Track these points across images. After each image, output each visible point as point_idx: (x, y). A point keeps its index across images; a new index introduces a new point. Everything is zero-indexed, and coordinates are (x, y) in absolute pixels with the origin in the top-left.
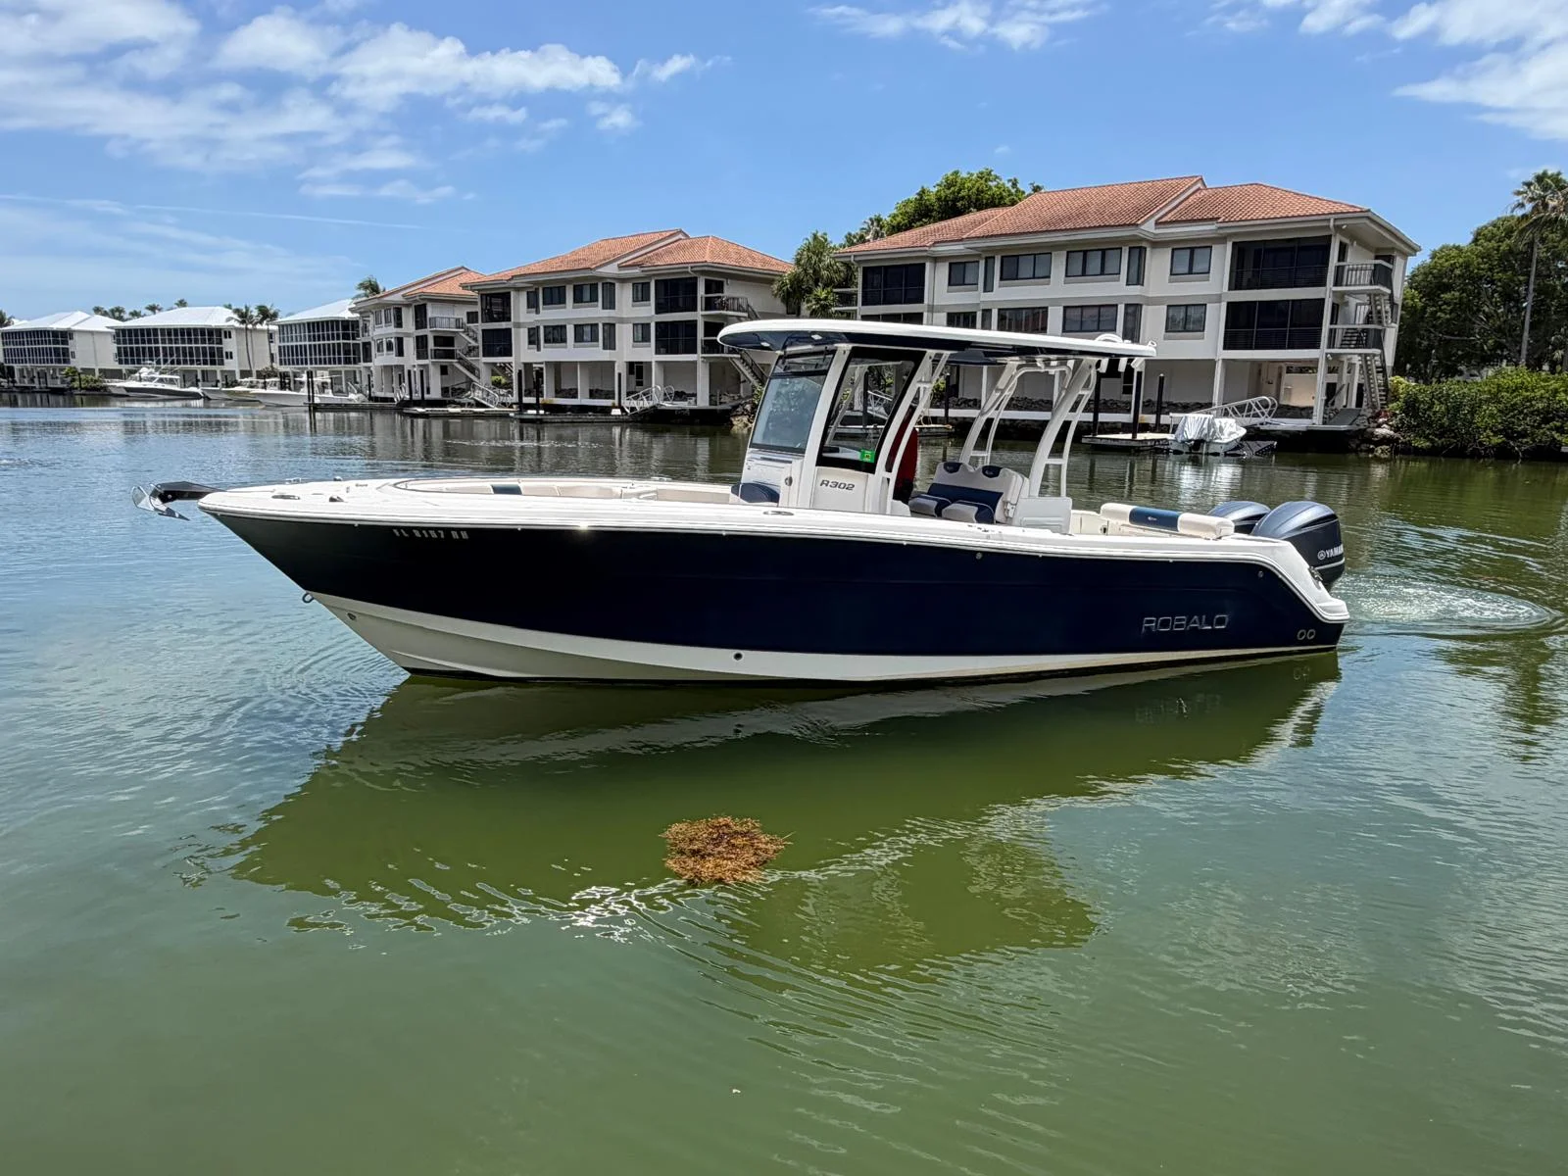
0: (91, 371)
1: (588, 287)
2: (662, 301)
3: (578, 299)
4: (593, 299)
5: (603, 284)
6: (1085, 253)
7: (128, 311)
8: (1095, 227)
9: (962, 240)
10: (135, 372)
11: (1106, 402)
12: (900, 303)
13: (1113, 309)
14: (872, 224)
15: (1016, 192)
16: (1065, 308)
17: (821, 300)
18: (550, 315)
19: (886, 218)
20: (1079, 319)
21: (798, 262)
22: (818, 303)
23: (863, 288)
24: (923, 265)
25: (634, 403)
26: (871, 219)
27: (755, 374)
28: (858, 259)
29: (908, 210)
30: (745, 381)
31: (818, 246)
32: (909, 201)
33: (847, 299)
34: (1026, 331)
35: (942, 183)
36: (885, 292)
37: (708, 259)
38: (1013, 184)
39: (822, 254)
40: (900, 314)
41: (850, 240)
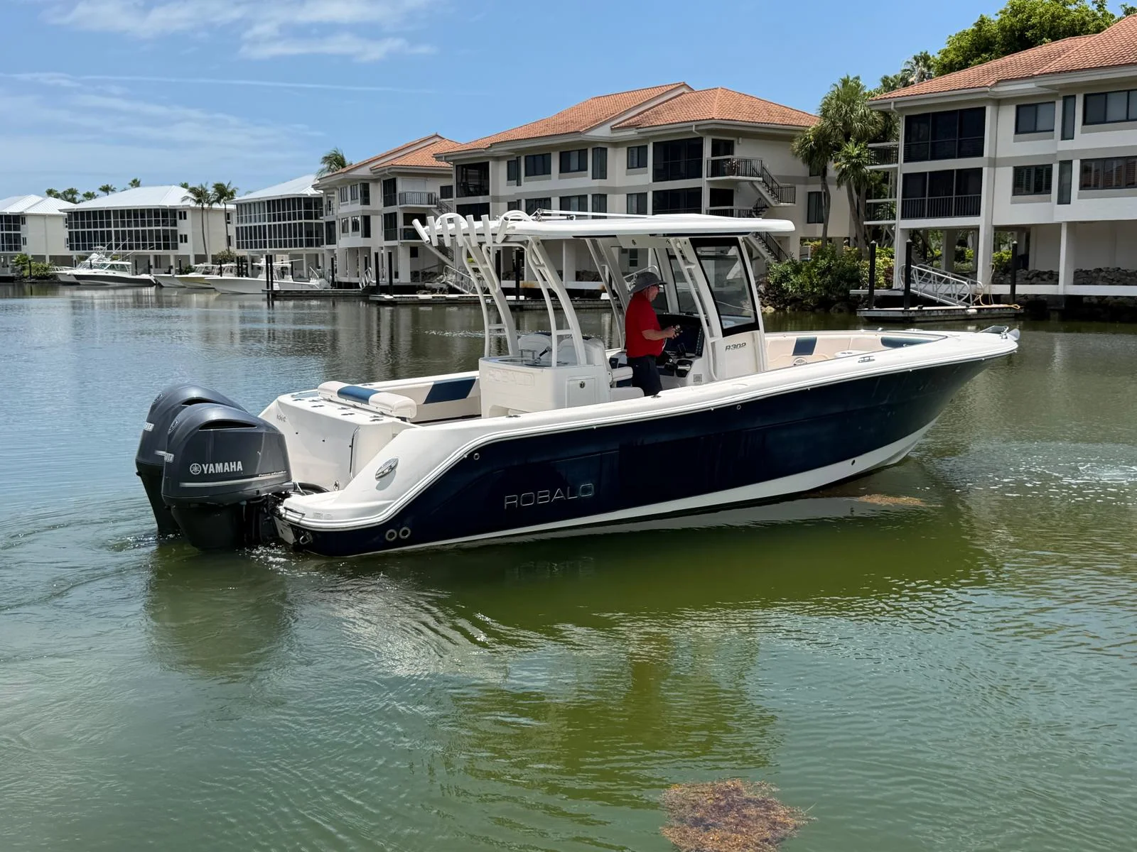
0: (42, 258)
1: (577, 152)
2: (661, 167)
3: (564, 169)
4: (582, 168)
5: (593, 149)
7: (82, 191)
9: (1033, 76)
10: (86, 258)
12: (953, 157)
14: (917, 63)
15: (1103, 15)
17: (853, 157)
18: (533, 187)
19: (935, 55)
21: (825, 113)
22: (848, 162)
23: (906, 141)
24: (984, 109)
26: (915, 58)
27: (770, 250)
28: (899, 106)
29: (963, 44)
30: (758, 258)
31: (849, 92)
32: (965, 33)
33: (886, 155)
34: (1118, 186)
35: (1006, 10)
36: (933, 145)
37: (715, 115)
38: (1099, 6)
39: (854, 102)
40: (953, 171)
41: (888, 85)
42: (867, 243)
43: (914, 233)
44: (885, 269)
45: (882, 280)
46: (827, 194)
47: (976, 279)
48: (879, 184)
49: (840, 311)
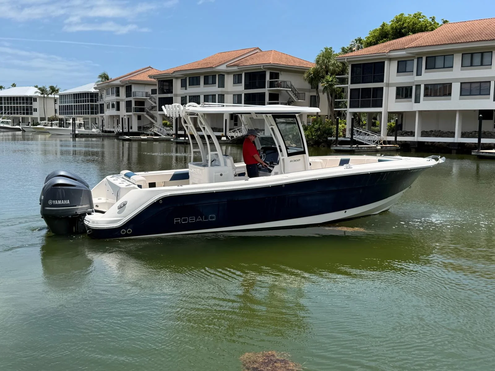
1: (212, 76)
2: (248, 83)
3: (206, 83)
4: (214, 83)
5: (219, 75)
6: (472, 54)
8: (477, 41)
9: (405, 49)
11: (485, 133)
12: (371, 82)
13: (488, 84)
14: (357, 42)
15: (434, 23)
16: (461, 83)
17: (329, 81)
18: (192, 90)
19: (364, 38)
20: (470, 88)
21: (317, 62)
22: (327, 83)
23: (351, 75)
24: (384, 62)
25: (233, 134)
26: (356, 40)
28: (349, 60)
29: (376, 34)
31: (328, 54)
32: (376, 30)
33: (343, 81)
34: (440, 96)
35: (394, 20)
36: (363, 77)
37: (271, 61)
38: (433, 19)
39: (330, 58)
40: (371, 88)
41: (344, 51)
42: (335, 118)
43: (355, 114)
44: (342, 129)
45: (341, 134)
46: (318, 96)
47: (380, 134)
48: (341, 93)
49: (324, 146)
